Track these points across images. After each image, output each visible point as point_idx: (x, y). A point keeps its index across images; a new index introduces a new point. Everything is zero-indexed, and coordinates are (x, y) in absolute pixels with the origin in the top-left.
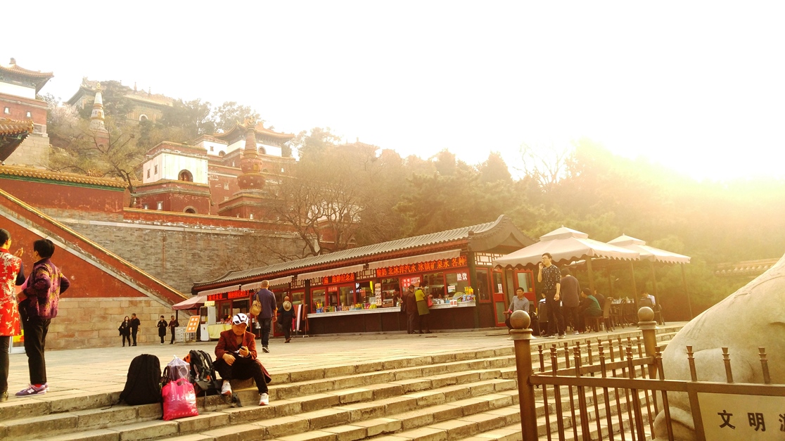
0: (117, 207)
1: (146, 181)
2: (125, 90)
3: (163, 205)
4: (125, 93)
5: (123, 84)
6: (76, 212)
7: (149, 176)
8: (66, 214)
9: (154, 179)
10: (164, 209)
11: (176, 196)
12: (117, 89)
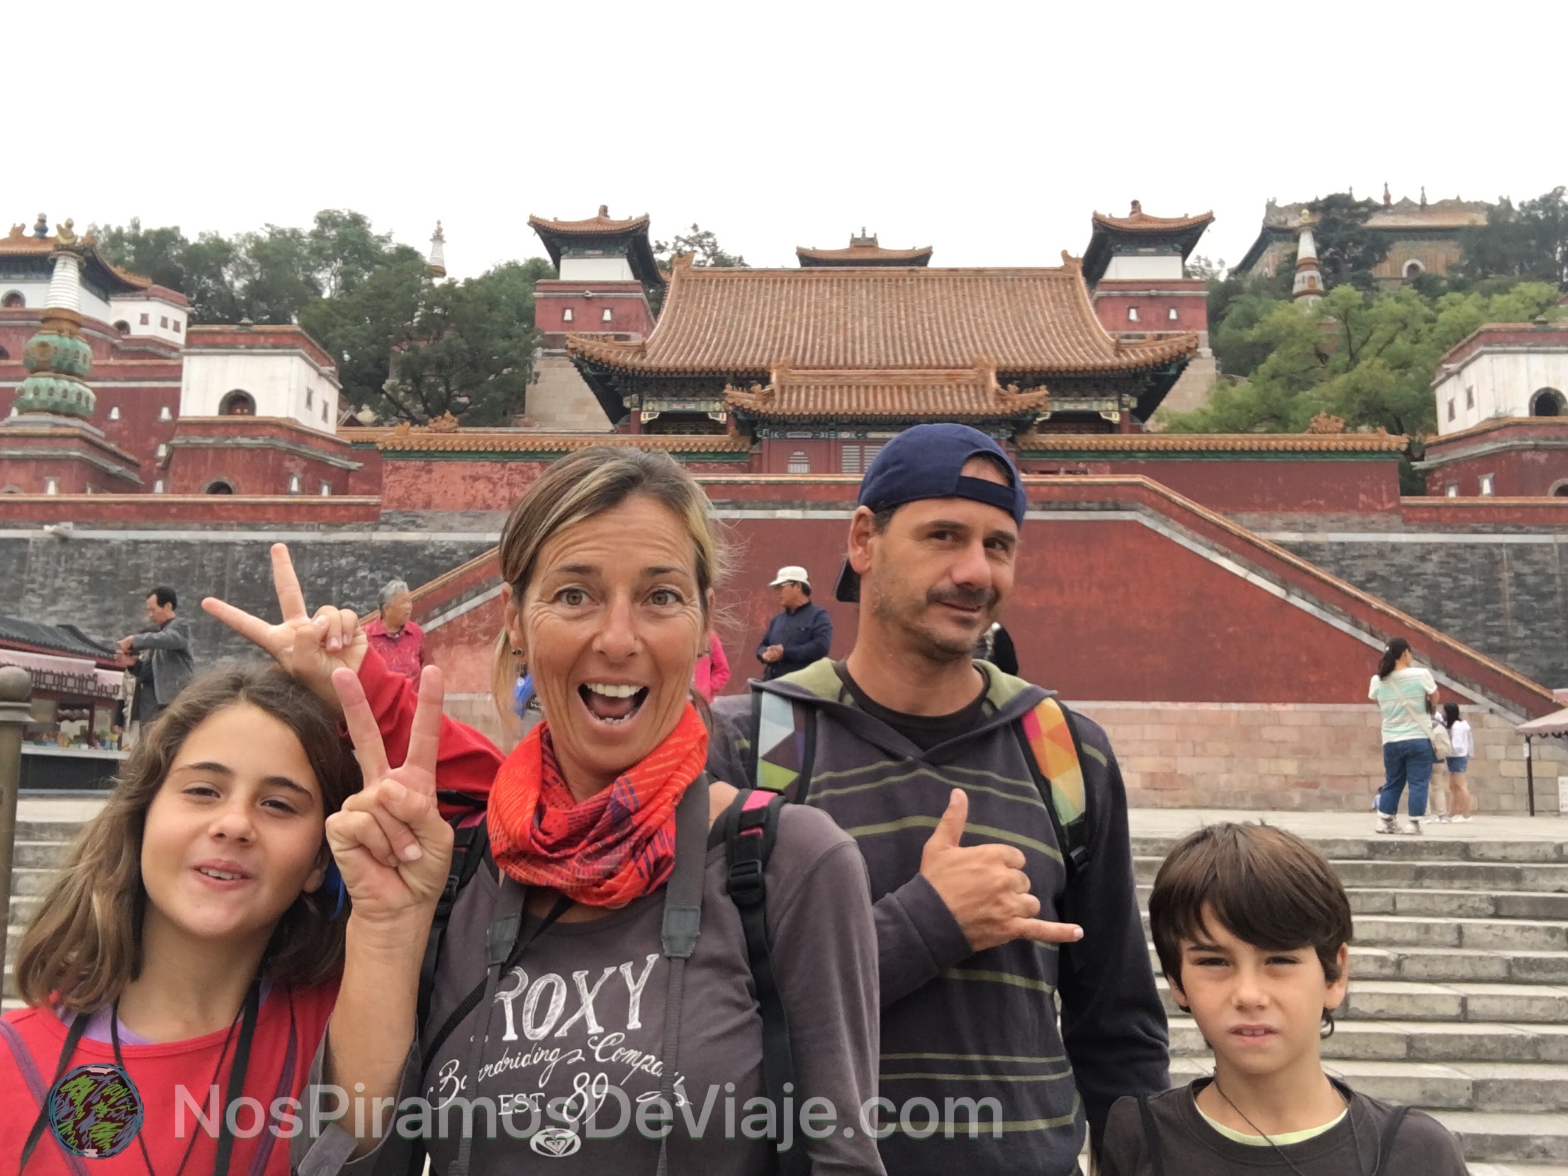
0: (1385, 497)
1: (1446, 428)
2: (1364, 210)
3: (1494, 484)
4: (1366, 217)
5: (1359, 197)
6: (1296, 517)
7: (1452, 415)
8: (1278, 522)
9: (1467, 420)
10: (1497, 490)
11: (1528, 456)
12: (1345, 211)
